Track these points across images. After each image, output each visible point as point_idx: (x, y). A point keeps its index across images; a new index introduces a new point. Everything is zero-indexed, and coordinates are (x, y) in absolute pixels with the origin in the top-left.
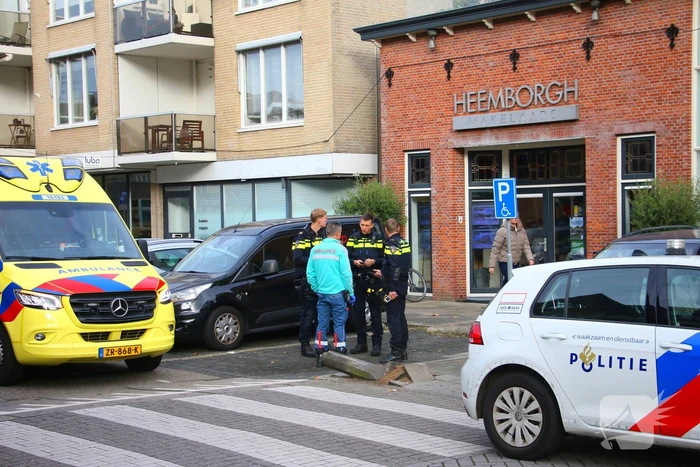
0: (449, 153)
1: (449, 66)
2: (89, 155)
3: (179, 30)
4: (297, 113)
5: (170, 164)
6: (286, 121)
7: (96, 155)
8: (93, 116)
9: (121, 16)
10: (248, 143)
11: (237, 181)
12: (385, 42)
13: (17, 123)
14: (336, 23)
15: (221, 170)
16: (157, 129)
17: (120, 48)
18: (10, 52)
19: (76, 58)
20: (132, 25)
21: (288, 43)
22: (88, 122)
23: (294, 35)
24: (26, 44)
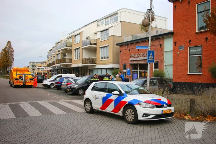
0: (129, 65)
1: (129, 50)
2: (78, 64)
3: (91, 44)
4: (108, 58)
5: (89, 66)
6: (106, 59)
7: (79, 64)
8: (79, 58)
9: (83, 42)
10: (101, 62)
11: (99, 69)
12: (120, 46)
13: (70, 59)
14: (113, 43)
15: (97, 67)
16: (88, 60)
17: (83, 47)
18: (69, 48)
19: (77, 49)
20: (85, 44)
21: (107, 46)
22: (78, 59)
23: (107, 45)
24: (71, 47)
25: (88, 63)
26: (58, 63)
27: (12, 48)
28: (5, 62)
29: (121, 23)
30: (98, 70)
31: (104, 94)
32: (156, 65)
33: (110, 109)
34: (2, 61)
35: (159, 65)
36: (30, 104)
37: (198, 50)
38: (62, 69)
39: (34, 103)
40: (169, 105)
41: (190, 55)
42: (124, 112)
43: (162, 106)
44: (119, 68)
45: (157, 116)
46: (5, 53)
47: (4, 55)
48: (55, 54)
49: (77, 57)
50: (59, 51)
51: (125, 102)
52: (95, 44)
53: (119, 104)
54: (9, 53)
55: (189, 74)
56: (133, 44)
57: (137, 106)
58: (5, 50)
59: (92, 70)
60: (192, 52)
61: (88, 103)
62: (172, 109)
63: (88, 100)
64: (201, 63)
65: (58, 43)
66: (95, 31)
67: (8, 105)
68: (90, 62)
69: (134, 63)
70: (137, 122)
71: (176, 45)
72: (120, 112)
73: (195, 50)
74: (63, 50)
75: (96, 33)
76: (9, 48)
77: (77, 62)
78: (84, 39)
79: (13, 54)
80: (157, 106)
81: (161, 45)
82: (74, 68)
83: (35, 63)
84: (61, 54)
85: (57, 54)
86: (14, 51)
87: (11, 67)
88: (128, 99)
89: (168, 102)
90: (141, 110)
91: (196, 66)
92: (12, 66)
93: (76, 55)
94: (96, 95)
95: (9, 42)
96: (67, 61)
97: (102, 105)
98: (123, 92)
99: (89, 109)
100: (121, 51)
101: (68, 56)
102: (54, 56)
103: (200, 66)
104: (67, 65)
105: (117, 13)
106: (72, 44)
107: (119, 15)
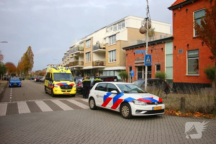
0: (134, 67)
1: (134, 53)
3: (101, 48)
4: (115, 60)
5: (99, 68)
6: (114, 62)
7: (90, 66)
9: (94, 47)
10: (110, 65)
11: (108, 70)
12: (126, 50)
13: (82, 62)
14: (120, 47)
15: (106, 69)
17: (93, 51)
18: (81, 52)
19: (88, 53)
20: (95, 48)
21: (114, 50)
22: (89, 62)
23: (115, 49)
24: (83, 51)
25: (98, 66)
26: (72, 66)
27: (32, 53)
28: (26, 65)
29: (127, 29)
30: (107, 72)
31: (105, 93)
32: (159, 67)
33: (109, 106)
34: (24, 64)
35: (161, 67)
36: (44, 101)
37: (195, 53)
38: (75, 71)
39: (48, 101)
40: (160, 102)
41: (188, 58)
42: (121, 109)
43: (153, 103)
44: (125, 70)
45: (149, 112)
46: (26, 57)
47: (25, 59)
48: (69, 57)
49: (89, 60)
50: (73, 55)
52: (104, 48)
53: (117, 101)
54: (29, 57)
55: (187, 75)
56: (138, 48)
57: (131, 104)
58: (26, 54)
59: (101, 72)
60: (190, 55)
61: (92, 101)
62: (163, 106)
63: (92, 98)
64: (198, 66)
65: (71, 48)
66: (105, 37)
67: (26, 102)
68: (99, 64)
69: (139, 65)
71: (176, 48)
72: (117, 108)
73: (193, 54)
74: (76, 54)
75: (105, 39)
76: (30, 52)
77: (88, 64)
78: (94, 44)
79: (33, 58)
80: (149, 103)
81: (162, 49)
82: (85, 70)
83: (53, 65)
84: (74, 57)
85: (71, 58)
86: (33, 55)
87: (31, 70)
88: (124, 97)
89: (160, 99)
91: (194, 68)
92: (32, 68)
93: (87, 58)
94: (99, 94)
95: (30, 47)
96: (80, 63)
97: (103, 102)
98: (120, 91)
99: (92, 106)
100: (127, 55)
101: (80, 60)
102: (68, 59)
103: (197, 68)
104: (79, 67)
105: (124, 20)
106: (83, 49)
107: (126, 22)
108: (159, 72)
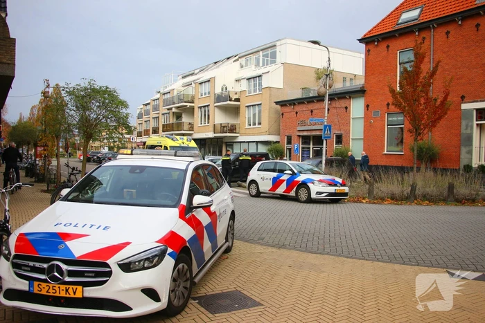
0: (296, 136)
1: (297, 113)
2: (206, 133)
3: (230, 100)
4: (260, 124)
5: (226, 137)
6: (257, 126)
7: (208, 134)
8: (209, 123)
9: (217, 96)
10: (247, 131)
11: (244, 142)
12: (282, 106)
13: (190, 124)
14: (270, 100)
15: (241, 139)
16: (224, 127)
17: (216, 104)
18: (189, 105)
19: (204, 106)
20: (219, 98)
21: (258, 105)
22: (207, 124)
23: (259, 103)
24: (193, 103)
25: (225, 133)
26: (167, 131)
29: (282, 67)
31: (274, 174)
32: (339, 139)
33: (281, 189)
35: (344, 139)
37: (399, 118)
40: (343, 185)
41: (388, 125)
42: (297, 192)
43: (336, 185)
44: (278, 142)
45: (330, 194)
48: (158, 113)
49: (205, 121)
50: (170, 109)
51: (298, 182)
52: (238, 100)
53: (291, 183)
55: (385, 153)
56: (303, 103)
57: (310, 185)
59: (230, 144)
60: (391, 121)
61: (253, 185)
62: (346, 189)
63: (253, 182)
64: (402, 138)
65: (165, 94)
66: (237, 77)
68: (228, 130)
69: (305, 134)
70: (310, 201)
71: (369, 109)
72: (292, 192)
73: (395, 119)
74: (178, 108)
75: (238, 81)
77: (201, 130)
78: (218, 91)
80: (330, 185)
81: (346, 108)
84: (172, 114)
85: (164, 114)
88: (301, 178)
89: (343, 182)
90: (315, 189)
91: (396, 142)
93: (201, 117)
96: (186, 127)
97: (272, 186)
98: (296, 172)
99: (254, 192)
100: (283, 114)
101: (185, 119)
102: (156, 116)
103: (402, 142)
105: (275, 46)
106: (193, 98)
107: (278, 49)
108: (340, 147)
